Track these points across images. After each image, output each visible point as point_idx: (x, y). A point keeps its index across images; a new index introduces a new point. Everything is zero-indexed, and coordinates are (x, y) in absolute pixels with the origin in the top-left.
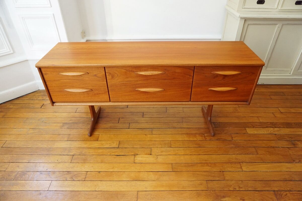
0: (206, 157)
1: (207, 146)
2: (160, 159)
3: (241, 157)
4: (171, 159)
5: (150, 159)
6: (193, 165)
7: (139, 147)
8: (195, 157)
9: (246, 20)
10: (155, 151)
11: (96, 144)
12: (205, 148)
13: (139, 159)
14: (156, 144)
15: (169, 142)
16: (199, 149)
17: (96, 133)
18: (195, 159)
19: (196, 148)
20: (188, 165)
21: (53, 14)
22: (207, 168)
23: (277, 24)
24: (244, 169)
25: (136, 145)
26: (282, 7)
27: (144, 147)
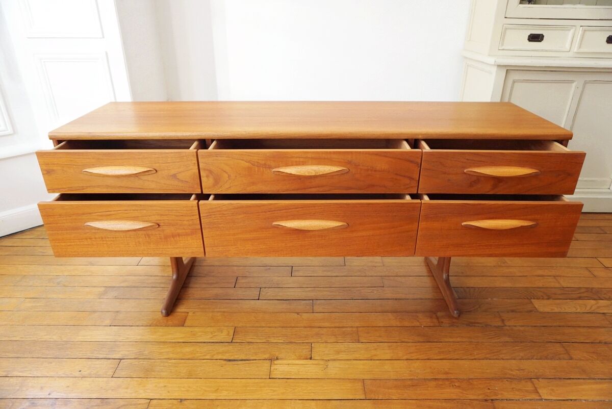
0: (446, 365)
1: (447, 340)
2: (334, 369)
3: (532, 366)
4: (361, 369)
5: (310, 369)
6: (415, 383)
7: (282, 341)
8: (417, 364)
9: (509, 70)
10: (320, 350)
11: (177, 334)
12: (441, 344)
13: (281, 368)
14: (322, 334)
15: (354, 329)
16: (427, 346)
17: (181, 309)
18: (418, 368)
19: (419, 344)
20: (402, 384)
21: (107, 54)
22: (450, 392)
23: (572, 82)
24: (545, 393)
25: (274, 337)
26: (580, 47)
27: (293, 340)
